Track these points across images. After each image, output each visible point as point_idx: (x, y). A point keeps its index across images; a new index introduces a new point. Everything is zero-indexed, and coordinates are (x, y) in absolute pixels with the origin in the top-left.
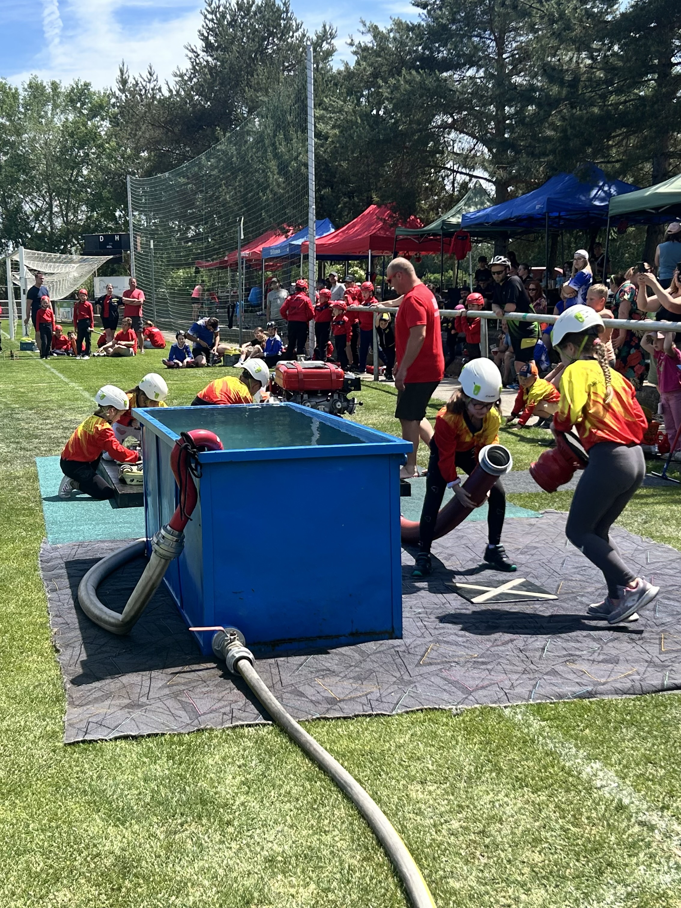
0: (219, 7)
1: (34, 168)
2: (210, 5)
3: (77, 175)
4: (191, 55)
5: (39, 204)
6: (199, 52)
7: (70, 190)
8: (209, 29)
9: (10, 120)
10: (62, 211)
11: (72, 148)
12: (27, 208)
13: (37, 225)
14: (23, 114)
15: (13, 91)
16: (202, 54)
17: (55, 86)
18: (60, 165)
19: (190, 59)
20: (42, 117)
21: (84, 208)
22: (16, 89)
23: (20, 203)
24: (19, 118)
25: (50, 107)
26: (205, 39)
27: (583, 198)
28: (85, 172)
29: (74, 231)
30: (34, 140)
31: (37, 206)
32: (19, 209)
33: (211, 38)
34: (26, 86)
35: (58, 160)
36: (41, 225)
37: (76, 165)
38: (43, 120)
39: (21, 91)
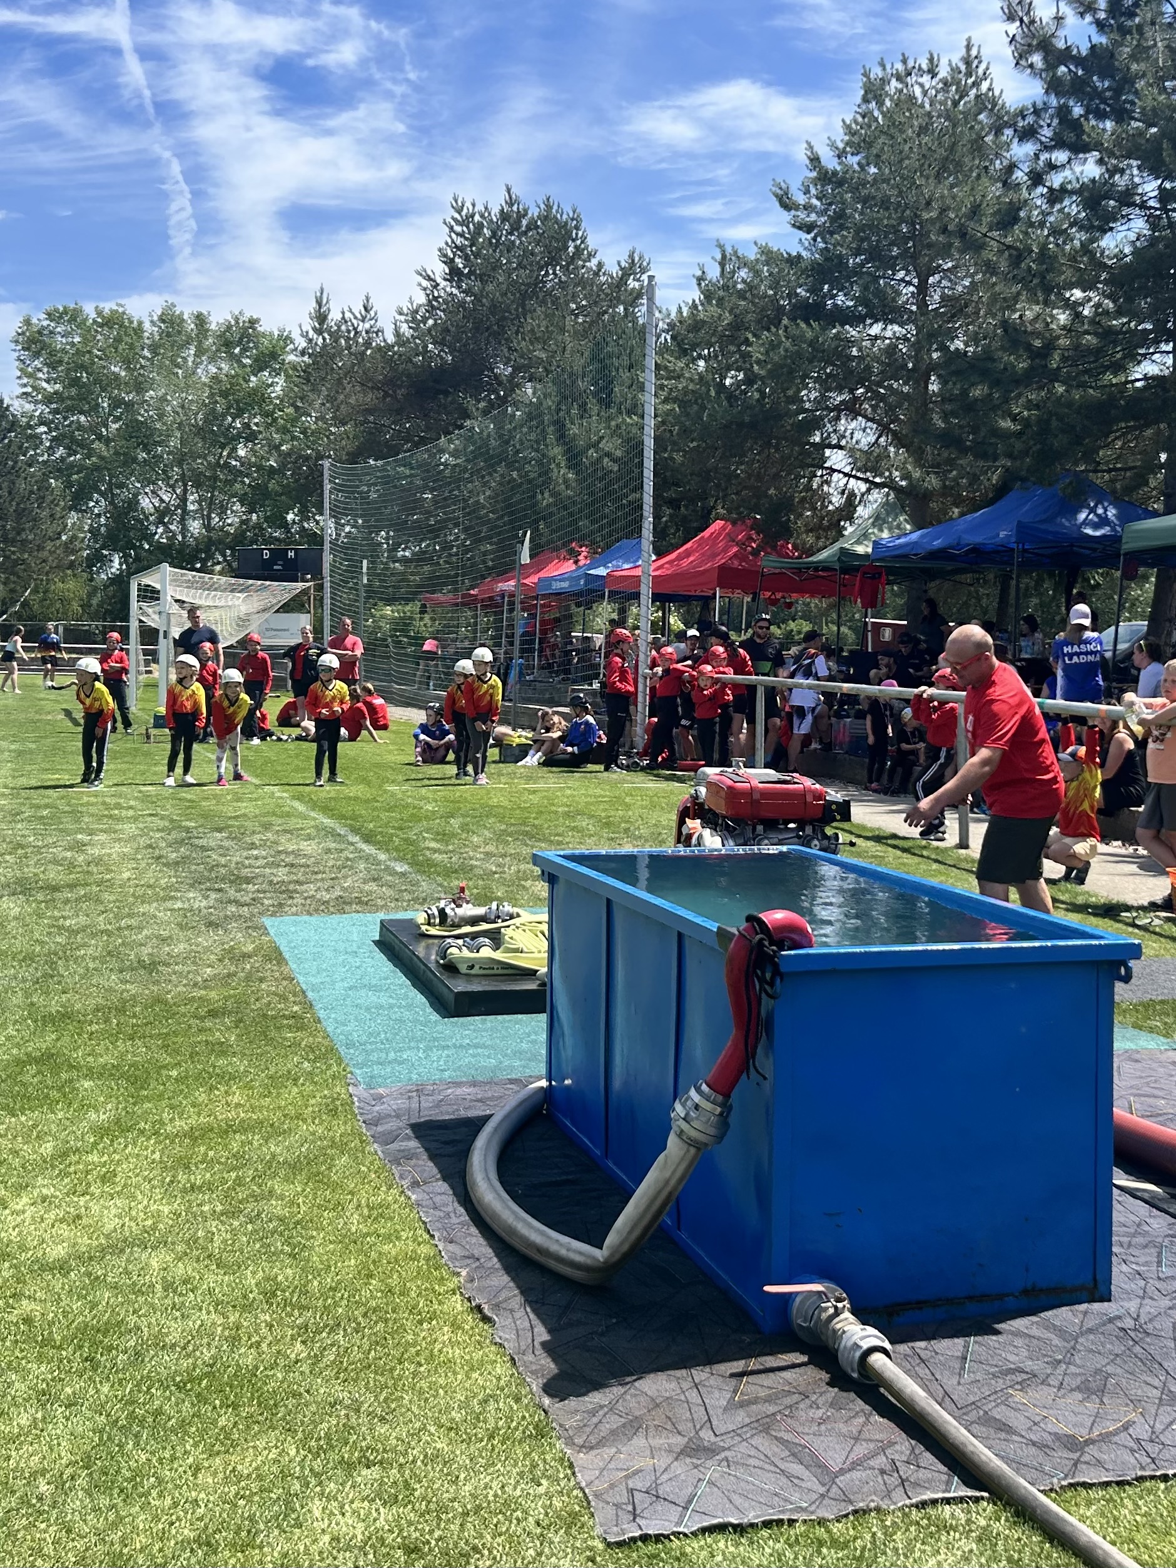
0: (473, 216)
1: (159, 443)
2: (459, 212)
3: (229, 456)
4: (425, 283)
5: (166, 498)
6: (439, 280)
7: (215, 478)
8: (456, 247)
9: (128, 369)
10: (202, 509)
11: (224, 416)
12: (146, 503)
13: (160, 530)
14: (148, 359)
15: (135, 324)
16: (443, 283)
17: (201, 320)
18: (204, 439)
19: (425, 289)
20: (178, 366)
21: (237, 507)
22: (140, 323)
23: (136, 495)
24: (142, 367)
25: (192, 352)
26: (449, 262)
27: (1067, 524)
28: (242, 453)
29: (220, 541)
30: (163, 399)
31: (162, 501)
32: (133, 504)
33: (457, 260)
34: (155, 318)
35: (200, 431)
36: (167, 530)
37: (231, 440)
38: (180, 372)
39: (147, 326)
